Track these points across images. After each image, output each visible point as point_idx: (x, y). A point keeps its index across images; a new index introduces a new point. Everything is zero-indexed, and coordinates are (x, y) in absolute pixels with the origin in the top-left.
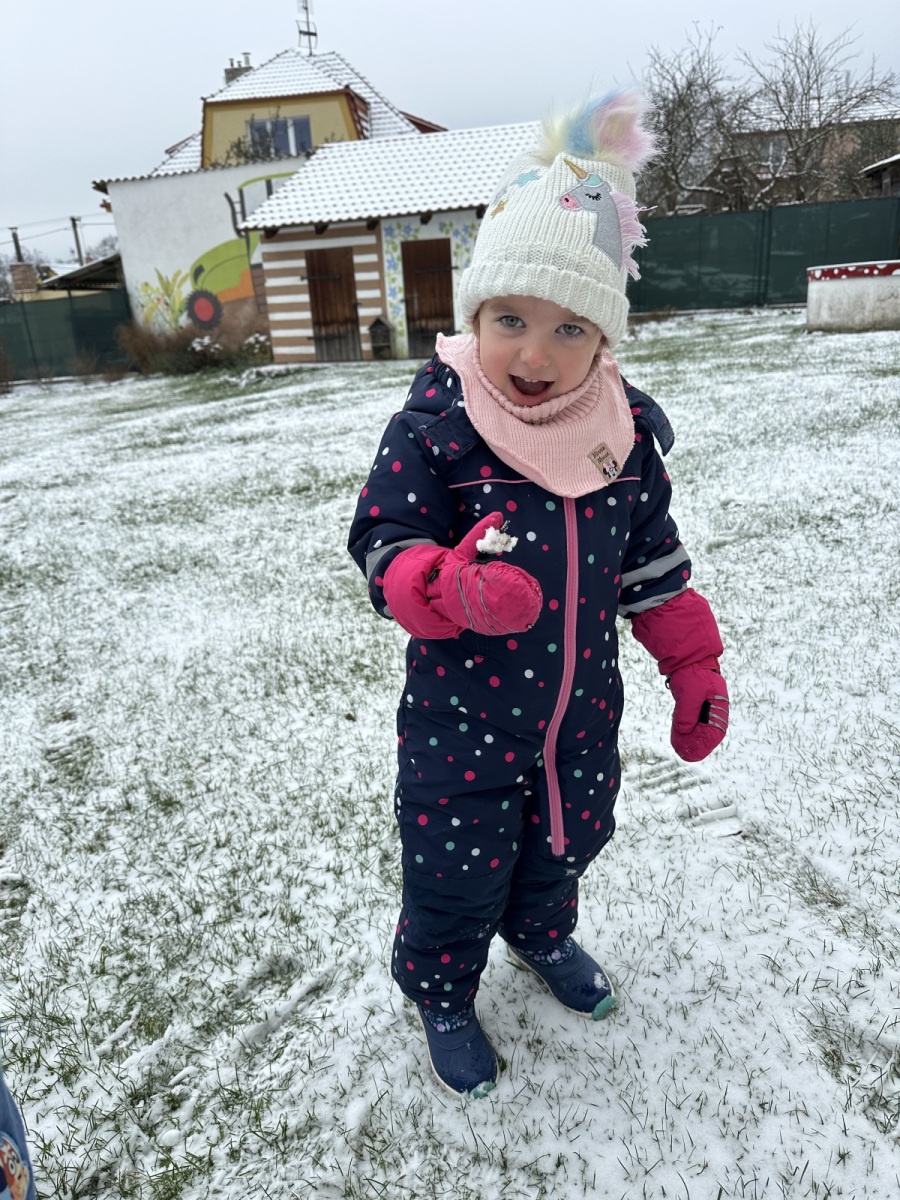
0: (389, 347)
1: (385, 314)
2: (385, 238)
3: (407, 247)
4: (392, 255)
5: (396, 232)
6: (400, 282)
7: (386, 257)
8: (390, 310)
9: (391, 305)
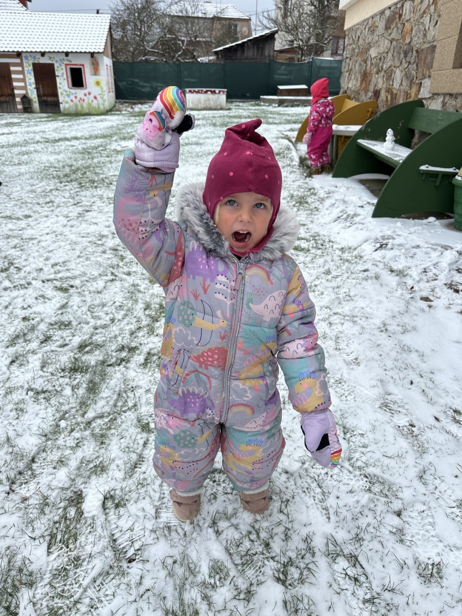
0: (31, 107)
1: (27, 93)
2: (24, 61)
3: (35, 65)
4: (28, 68)
5: (30, 58)
6: (33, 80)
7: (26, 69)
8: (29, 92)
9: (30, 90)
